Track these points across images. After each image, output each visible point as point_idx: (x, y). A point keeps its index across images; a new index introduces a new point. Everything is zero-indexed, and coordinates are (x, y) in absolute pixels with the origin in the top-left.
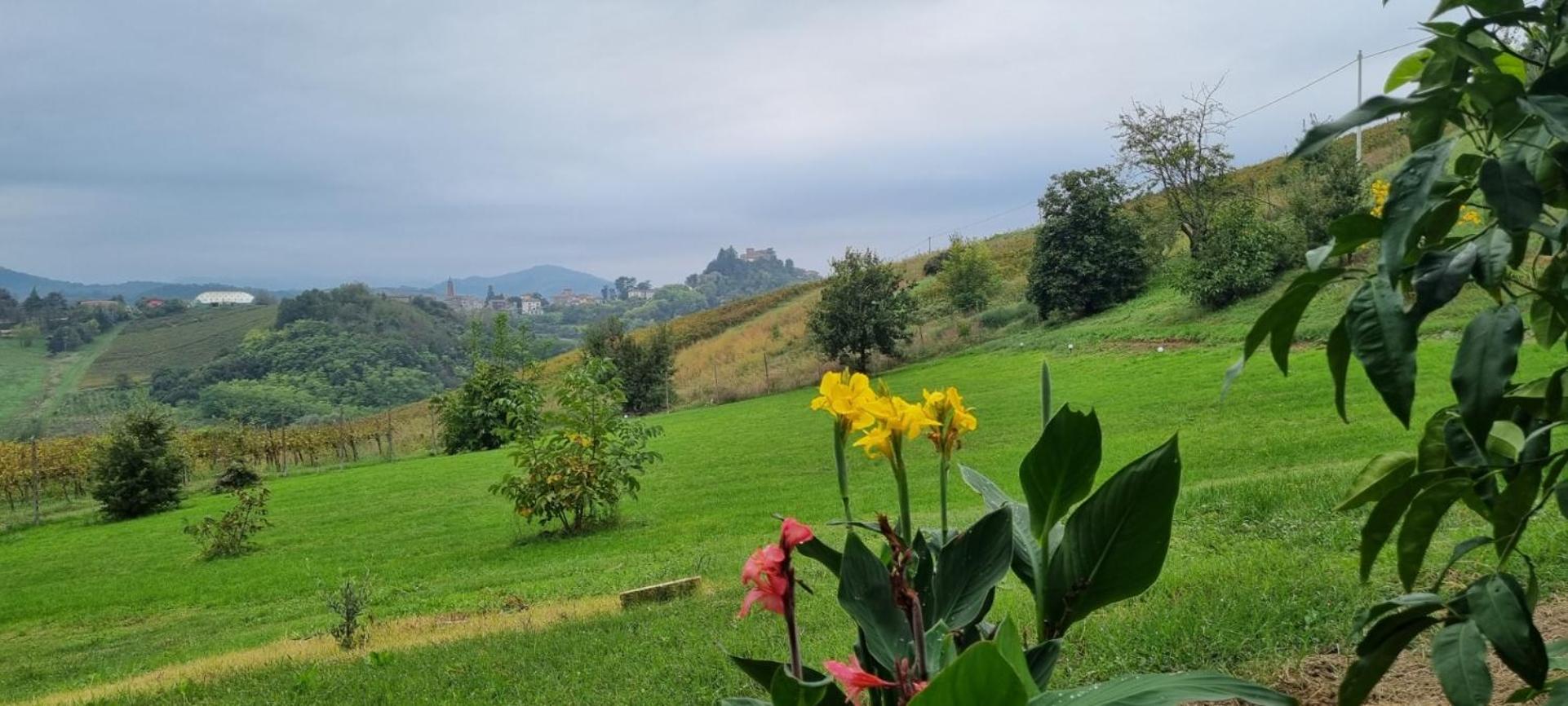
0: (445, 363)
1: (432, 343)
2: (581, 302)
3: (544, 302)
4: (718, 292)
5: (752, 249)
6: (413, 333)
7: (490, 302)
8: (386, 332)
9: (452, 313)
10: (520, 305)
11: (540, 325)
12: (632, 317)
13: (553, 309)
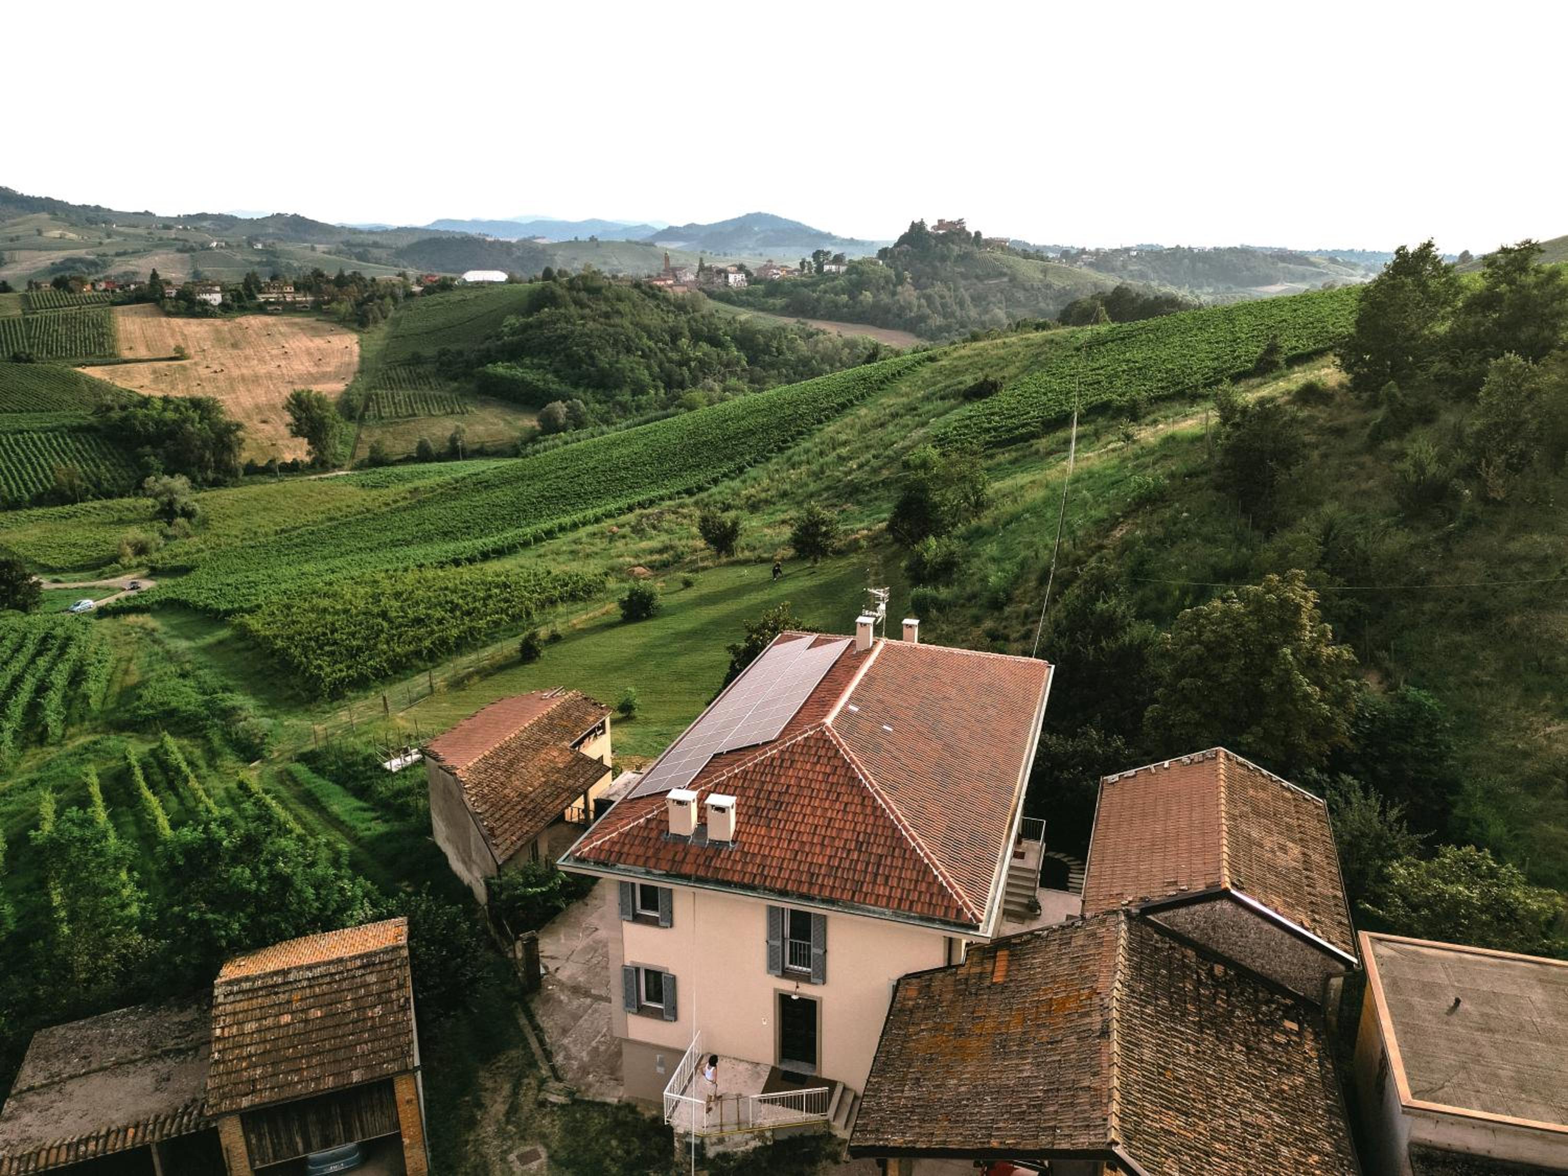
2: (781, 274)
3: (748, 274)
4: (906, 265)
5: (943, 221)
7: (701, 274)
10: (727, 278)
11: (744, 297)
12: (825, 292)
13: (757, 281)
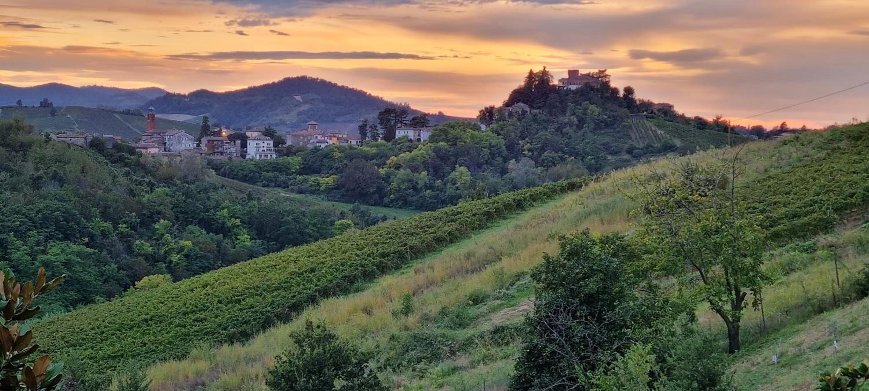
0: (122, 236)
1: (107, 207)
2: (330, 142)
3: (278, 142)
4: (522, 132)
5: (577, 71)
6: (81, 192)
7: (204, 140)
8: (44, 191)
9: (142, 160)
10: (244, 145)
11: (270, 174)
12: (398, 167)
13: (289, 152)
